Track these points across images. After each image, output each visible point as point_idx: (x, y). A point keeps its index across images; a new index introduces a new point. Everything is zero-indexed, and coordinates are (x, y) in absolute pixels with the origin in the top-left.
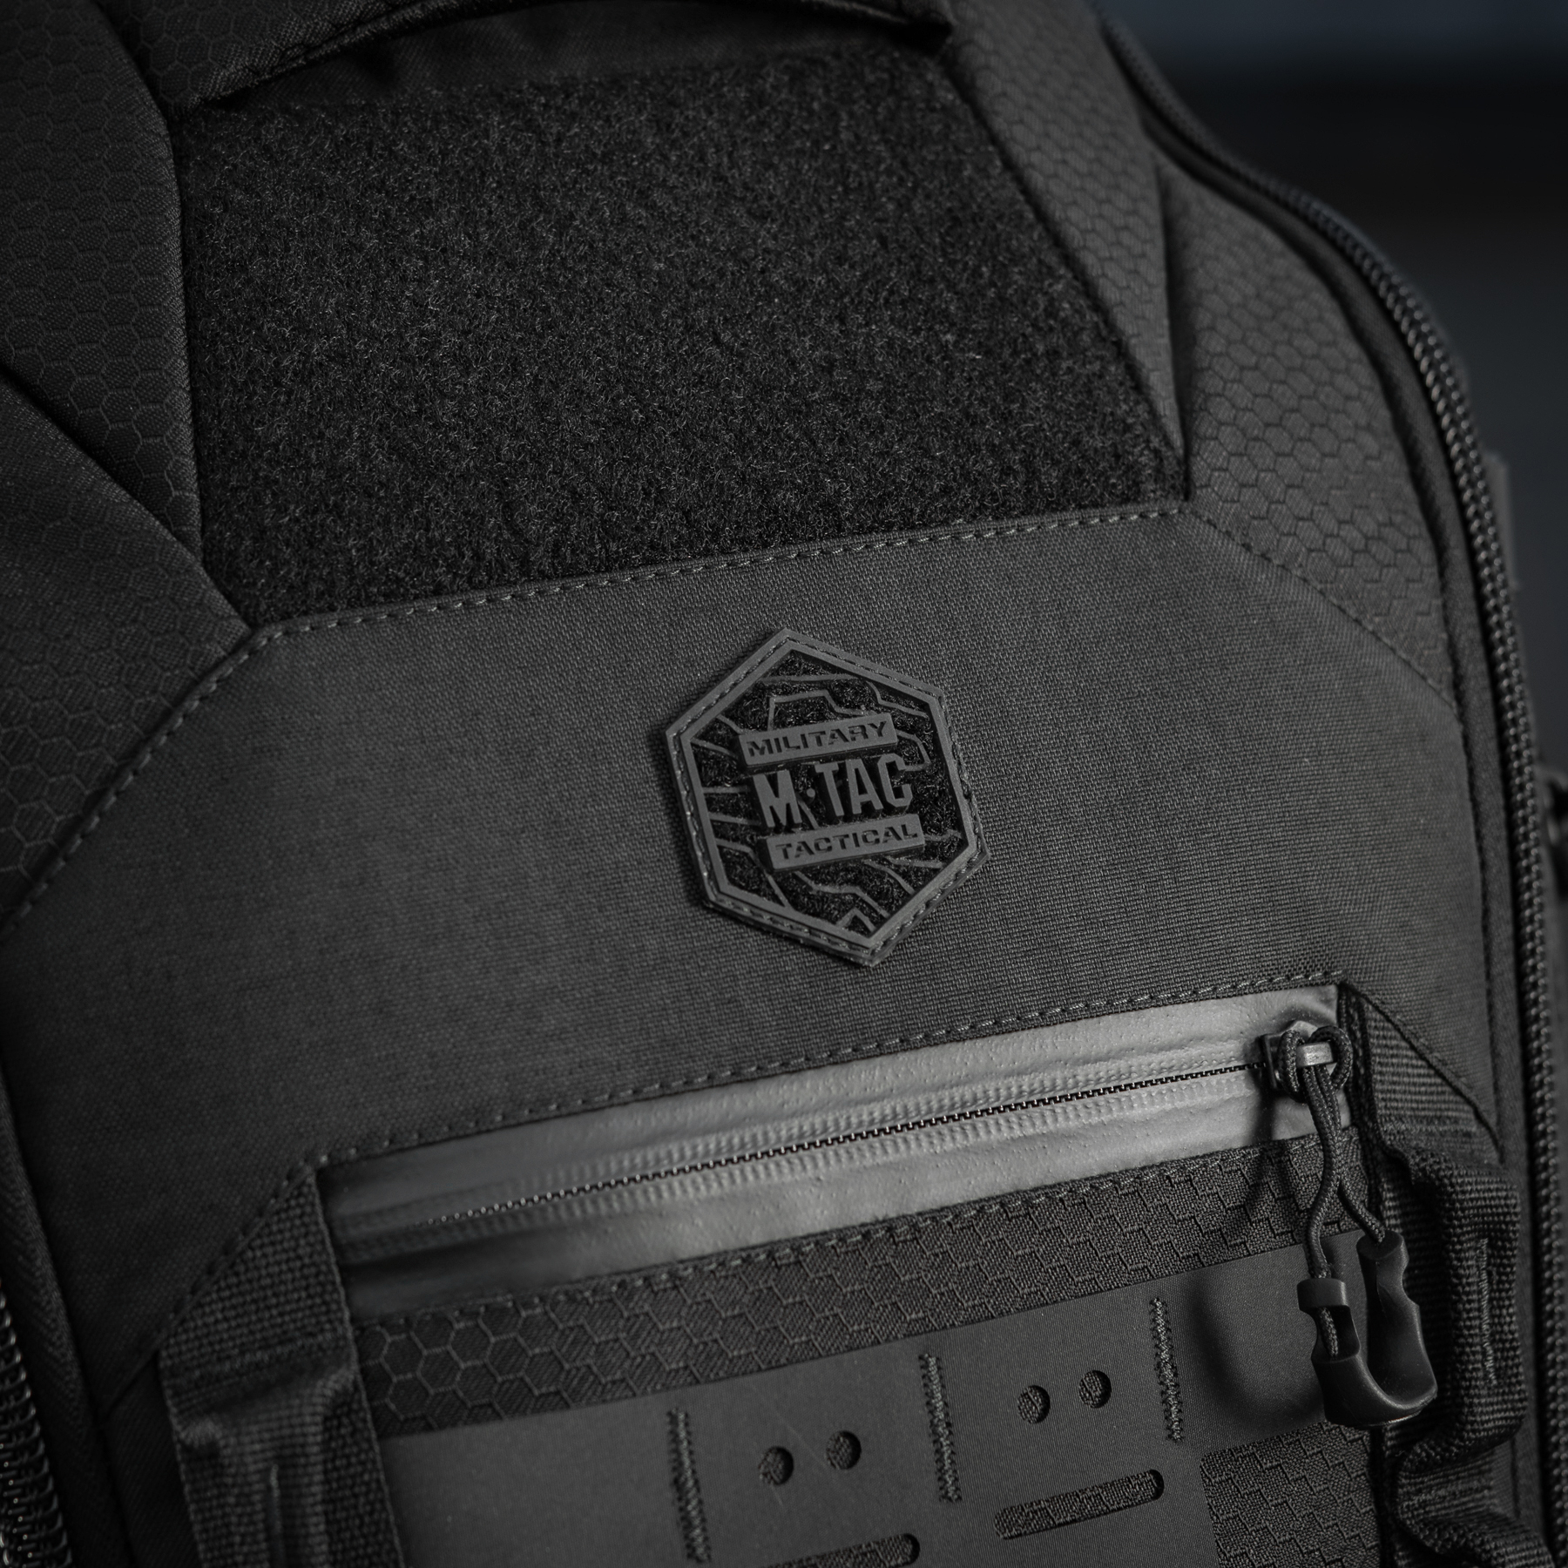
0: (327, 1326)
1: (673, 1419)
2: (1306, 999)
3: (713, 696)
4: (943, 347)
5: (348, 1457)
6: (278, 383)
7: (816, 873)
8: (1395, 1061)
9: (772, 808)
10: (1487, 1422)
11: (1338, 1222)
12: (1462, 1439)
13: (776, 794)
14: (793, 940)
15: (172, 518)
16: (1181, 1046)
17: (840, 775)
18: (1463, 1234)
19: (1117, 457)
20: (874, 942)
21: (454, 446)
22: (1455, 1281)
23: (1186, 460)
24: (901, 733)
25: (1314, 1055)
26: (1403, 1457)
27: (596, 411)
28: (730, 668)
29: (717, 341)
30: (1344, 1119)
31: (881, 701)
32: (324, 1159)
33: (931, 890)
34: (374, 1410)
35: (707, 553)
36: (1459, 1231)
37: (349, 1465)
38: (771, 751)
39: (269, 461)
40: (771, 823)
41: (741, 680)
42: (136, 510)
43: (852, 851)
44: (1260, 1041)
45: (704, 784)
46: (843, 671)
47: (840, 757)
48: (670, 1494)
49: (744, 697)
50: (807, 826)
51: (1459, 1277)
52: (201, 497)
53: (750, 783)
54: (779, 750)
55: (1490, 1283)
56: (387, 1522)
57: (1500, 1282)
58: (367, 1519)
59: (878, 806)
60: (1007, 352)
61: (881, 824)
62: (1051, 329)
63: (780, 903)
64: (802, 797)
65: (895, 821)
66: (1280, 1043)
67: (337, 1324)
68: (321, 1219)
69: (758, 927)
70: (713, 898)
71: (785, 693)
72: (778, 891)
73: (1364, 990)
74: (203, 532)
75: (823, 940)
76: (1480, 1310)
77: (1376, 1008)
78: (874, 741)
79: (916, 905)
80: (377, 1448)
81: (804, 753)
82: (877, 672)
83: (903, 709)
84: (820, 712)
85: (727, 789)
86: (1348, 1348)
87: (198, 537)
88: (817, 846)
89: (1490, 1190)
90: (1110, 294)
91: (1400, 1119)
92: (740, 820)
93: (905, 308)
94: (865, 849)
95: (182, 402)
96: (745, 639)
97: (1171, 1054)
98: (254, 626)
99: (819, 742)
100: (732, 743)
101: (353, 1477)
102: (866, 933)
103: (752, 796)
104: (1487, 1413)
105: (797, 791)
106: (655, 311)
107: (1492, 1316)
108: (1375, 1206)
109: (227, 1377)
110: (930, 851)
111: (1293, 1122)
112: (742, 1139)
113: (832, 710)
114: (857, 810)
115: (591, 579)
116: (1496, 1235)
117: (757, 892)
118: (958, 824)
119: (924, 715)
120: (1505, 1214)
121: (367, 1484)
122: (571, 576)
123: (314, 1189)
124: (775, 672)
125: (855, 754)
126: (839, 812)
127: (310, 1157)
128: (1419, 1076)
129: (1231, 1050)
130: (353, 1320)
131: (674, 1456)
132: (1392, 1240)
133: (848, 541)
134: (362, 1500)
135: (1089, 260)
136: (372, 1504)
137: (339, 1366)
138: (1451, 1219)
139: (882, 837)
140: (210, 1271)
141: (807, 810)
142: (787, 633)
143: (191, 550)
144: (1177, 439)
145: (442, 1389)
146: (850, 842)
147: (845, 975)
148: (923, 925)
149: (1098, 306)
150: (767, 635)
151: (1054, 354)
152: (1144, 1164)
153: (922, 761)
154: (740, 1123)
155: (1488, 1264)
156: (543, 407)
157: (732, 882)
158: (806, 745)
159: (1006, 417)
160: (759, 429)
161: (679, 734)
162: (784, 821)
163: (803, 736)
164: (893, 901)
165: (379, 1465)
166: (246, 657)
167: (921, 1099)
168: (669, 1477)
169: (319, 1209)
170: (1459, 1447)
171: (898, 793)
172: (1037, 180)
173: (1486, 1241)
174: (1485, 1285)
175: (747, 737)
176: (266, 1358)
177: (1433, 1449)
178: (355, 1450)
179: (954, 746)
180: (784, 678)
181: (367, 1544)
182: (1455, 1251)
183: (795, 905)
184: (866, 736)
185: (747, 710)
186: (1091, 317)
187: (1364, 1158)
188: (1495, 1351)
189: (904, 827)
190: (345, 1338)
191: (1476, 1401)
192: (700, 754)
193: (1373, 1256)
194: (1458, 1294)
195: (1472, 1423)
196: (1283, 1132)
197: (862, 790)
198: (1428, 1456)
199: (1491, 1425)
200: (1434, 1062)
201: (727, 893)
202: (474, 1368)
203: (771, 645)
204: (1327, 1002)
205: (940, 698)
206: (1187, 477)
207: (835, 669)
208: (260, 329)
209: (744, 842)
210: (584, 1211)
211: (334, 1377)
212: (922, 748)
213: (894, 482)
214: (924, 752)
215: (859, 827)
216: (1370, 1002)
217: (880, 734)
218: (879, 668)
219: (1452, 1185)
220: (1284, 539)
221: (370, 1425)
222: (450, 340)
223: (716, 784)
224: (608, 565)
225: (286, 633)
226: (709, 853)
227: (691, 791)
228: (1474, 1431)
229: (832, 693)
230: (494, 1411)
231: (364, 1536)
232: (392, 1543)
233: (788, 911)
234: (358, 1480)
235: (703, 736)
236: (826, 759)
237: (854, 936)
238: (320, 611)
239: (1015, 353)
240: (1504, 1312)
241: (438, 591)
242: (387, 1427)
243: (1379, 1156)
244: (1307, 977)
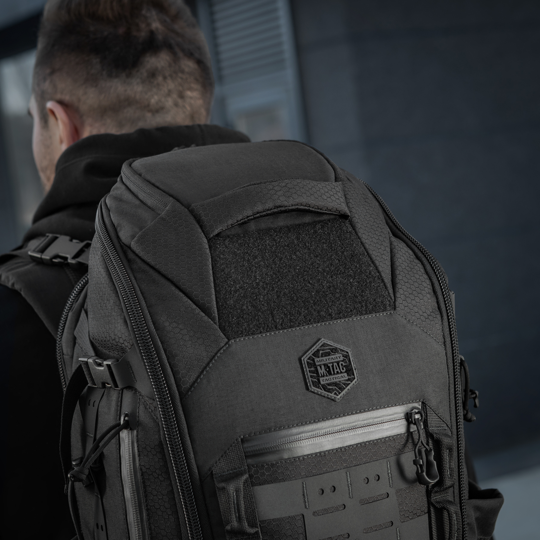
0: (243, 467)
1: (303, 483)
2: (416, 405)
3: (310, 351)
4: (350, 282)
5: (246, 490)
6: (231, 293)
7: (329, 385)
8: (432, 416)
9: (321, 373)
10: (448, 484)
11: (421, 447)
12: (443, 487)
13: (321, 370)
14: (324, 397)
15: (213, 319)
16: (393, 415)
17: (333, 366)
18: (444, 449)
19: (382, 302)
20: (338, 397)
21: (263, 305)
22: (442, 458)
23: (395, 302)
24: (344, 358)
25: (417, 416)
26: (433, 490)
27: (288, 297)
28: (313, 346)
29: (309, 283)
30: (422, 427)
31: (340, 352)
32: (242, 437)
33: (349, 387)
34: (251, 481)
35: (308, 324)
36: (443, 448)
37: (247, 491)
38: (320, 362)
39: (230, 308)
40: (320, 375)
41: (314, 349)
42: (206, 318)
43: (335, 380)
44: (407, 413)
45: (308, 368)
46: (333, 346)
47: (333, 363)
48: (302, 497)
49: (315, 352)
50: (327, 376)
51: (443, 457)
52: (218, 315)
53: (317, 368)
54: (322, 362)
55: (449, 458)
56: (253, 501)
57: (451, 458)
58: (250, 501)
59: (339, 372)
60: (362, 282)
61: (340, 375)
62: (370, 277)
63: (322, 390)
64: (326, 370)
65: (342, 375)
66: (411, 414)
67: (244, 466)
68: (242, 448)
69: (318, 394)
70: (310, 389)
71: (323, 351)
72: (322, 388)
73: (426, 403)
74: (219, 322)
75: (329, 397)
76: (447, 463)
77: (429, 406)
78: (339, 360)
79: (346, 390)
80: (251, 488)
81: (326, 362)
82: (339, 346)
83: (344, 353)
84: (328, 354)
85: (313, 369)
86: (422, 471)
87: (218, 323)
88: (329, 379)
89: (449, 441)
90: (380, 269)
91: (433, 427)
92: (315, 375)
93: (343, 274)
94: (337, 380)
95: (214, 297)
96: (315, 340)
97: (391, 416)
98: (229, 340)
99: (329, 360)
100: (313, 360)
101: (247, 493)
102: (337, 395)
103: (317, 370)
104: (448, 482)
105: (325, 369)
106: (298, 277)
107: (449, 464)
108: (428, 444)
109: (225, 475)
110: (349, 380)
111: (413, 428)
112: (315, 433)
113: (331, 353)
114: (336, 373)
115: (288, 329)
116: (450, 449)
117: (318, 388)
118: (354, 375)
119: (347, 354)
120: (452, 445)
121: (250, 495)
122: (284, 329)
123: (240, 442)
124: (321, 347)
125: (335, 362)
126: (333, 373)
127: (240, 437)
128: (436, 418)
129: (402, 415)
130: (247, 465)
131: (303, 490)
132: (431, 450)
133: (333, 321)
134: (249, 497)
135: (377, 262)
136: (250, 498)
137: (246, 474)
138: (442, 446)
139: (340, 377)
140: (222, 456)
141: (327, 373)
142: (323, 339)
143: (217, 325)
144: (393, 298)
145: (263, 478)
146: (334, 379)
147: (333, 403)
148: (347, 393)
149: (379, 272)
150: (319, 339)
151: (370, 282)
152: (386, 437)
153: (347, 363)
154: (315, 430)
155: (449, 454)
156: (278, 297)
157: (314, 386)
158: (327, 361)
159: (362, 296)
160: (317, 300)
161: (304, 359)
162: (323, 375)
163: (326, 359)
164: (342, 389)
165: (252, 491)
166: (228, 346)
167: (347, 425)
168: (302, 494)
169: (241, 446)
170: (443, 488)
171: (343, 369)
172: (367, 246)
173: (448, 450)
174: (448, 458)
175: (316, 359)
176: (232, 472)
177: (438, 489)
178: (248, 488)
179: (353, 360)
180: (322, 348)
181: (250, 505)
182: (442, 452)
183: (325, 390)
184: (337, 359)
185: (316, 354)
186: (378, 274)
187: (426, 434)
188: (450, 471)
189: (344, 376)
190: (246, 469)
191: (446, 480)
192: (308, 363)
193: (428, 452)
194: (443, 460)
195: (445, 484)
196: (412, 430)
197: (337, 369)
198: (437, 490)
199: (449, 484)
200: (439, 416)
201: (313, 388)
202: (268, 474)
203: (320, 342)
204: (420, 405)
205: (350, 351)
206: (395, 306)
207: (331, 346)
208: (227, 283)
209: (316, 379)
210: (288, 446)
211: (245, 476)
212: (347, 360)
213: (342, 310)
214: (347, 361)
215: (336, 376)
216: (427, 405)
217: (340, 358)
218: (340, 346)
219: (442, 440)
220: (413, 317)
221: (250, 484)
222: (261, 284)
223: (310, 368)
224: (291, 327)
225: (235, 341)
226: (309, 380)
227: (306, 370)
228: (446, 486)
229: (331, 350)
230: (272, 482)
231: (249, 504)
232: (254, 505)
233: (323, 391)
234: (248, 494)
235: (308, 359)
236: (330, 363)
237: (335, 396)
238: (240, 337)
239: (364, 283)
240: (452, 463)
241: (261, 332)
242: (253, 485)
243: (429, 434)
244: (416, 401)
